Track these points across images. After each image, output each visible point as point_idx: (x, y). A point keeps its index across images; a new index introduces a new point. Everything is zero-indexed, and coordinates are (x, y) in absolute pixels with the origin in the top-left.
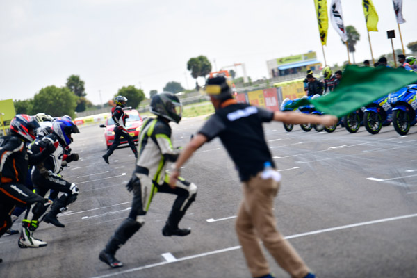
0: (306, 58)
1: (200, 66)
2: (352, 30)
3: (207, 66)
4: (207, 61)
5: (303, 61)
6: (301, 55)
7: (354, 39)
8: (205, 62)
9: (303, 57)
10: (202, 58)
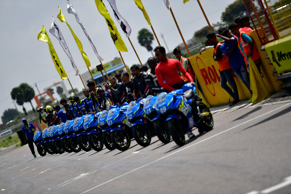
0: (114, 65)
1: (23, 93)
2: (146, 32)
3: (30, 91)
4: (29, 88)
5: (112, 68)
6: (108, 63)
7: (149, 40)
8: (26, 89)
9: (111, 65)
10: (24, 86)
